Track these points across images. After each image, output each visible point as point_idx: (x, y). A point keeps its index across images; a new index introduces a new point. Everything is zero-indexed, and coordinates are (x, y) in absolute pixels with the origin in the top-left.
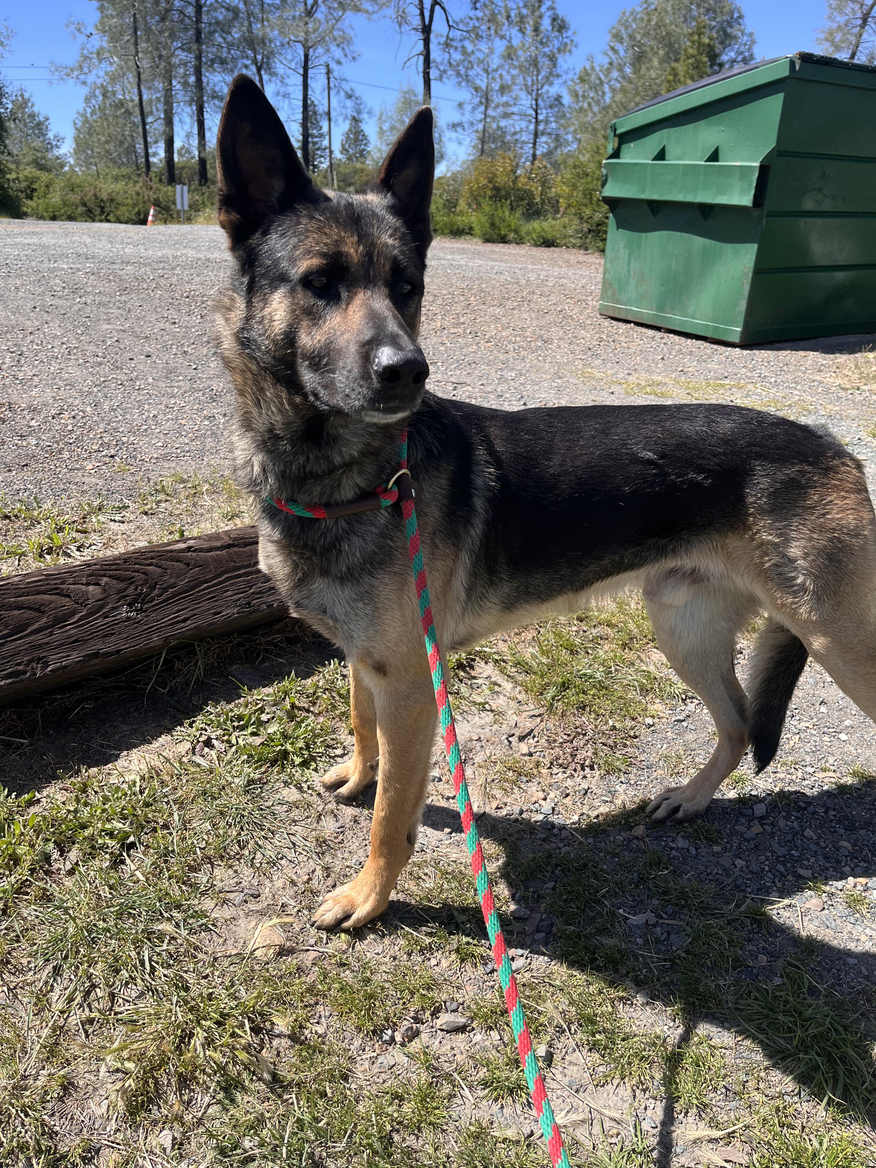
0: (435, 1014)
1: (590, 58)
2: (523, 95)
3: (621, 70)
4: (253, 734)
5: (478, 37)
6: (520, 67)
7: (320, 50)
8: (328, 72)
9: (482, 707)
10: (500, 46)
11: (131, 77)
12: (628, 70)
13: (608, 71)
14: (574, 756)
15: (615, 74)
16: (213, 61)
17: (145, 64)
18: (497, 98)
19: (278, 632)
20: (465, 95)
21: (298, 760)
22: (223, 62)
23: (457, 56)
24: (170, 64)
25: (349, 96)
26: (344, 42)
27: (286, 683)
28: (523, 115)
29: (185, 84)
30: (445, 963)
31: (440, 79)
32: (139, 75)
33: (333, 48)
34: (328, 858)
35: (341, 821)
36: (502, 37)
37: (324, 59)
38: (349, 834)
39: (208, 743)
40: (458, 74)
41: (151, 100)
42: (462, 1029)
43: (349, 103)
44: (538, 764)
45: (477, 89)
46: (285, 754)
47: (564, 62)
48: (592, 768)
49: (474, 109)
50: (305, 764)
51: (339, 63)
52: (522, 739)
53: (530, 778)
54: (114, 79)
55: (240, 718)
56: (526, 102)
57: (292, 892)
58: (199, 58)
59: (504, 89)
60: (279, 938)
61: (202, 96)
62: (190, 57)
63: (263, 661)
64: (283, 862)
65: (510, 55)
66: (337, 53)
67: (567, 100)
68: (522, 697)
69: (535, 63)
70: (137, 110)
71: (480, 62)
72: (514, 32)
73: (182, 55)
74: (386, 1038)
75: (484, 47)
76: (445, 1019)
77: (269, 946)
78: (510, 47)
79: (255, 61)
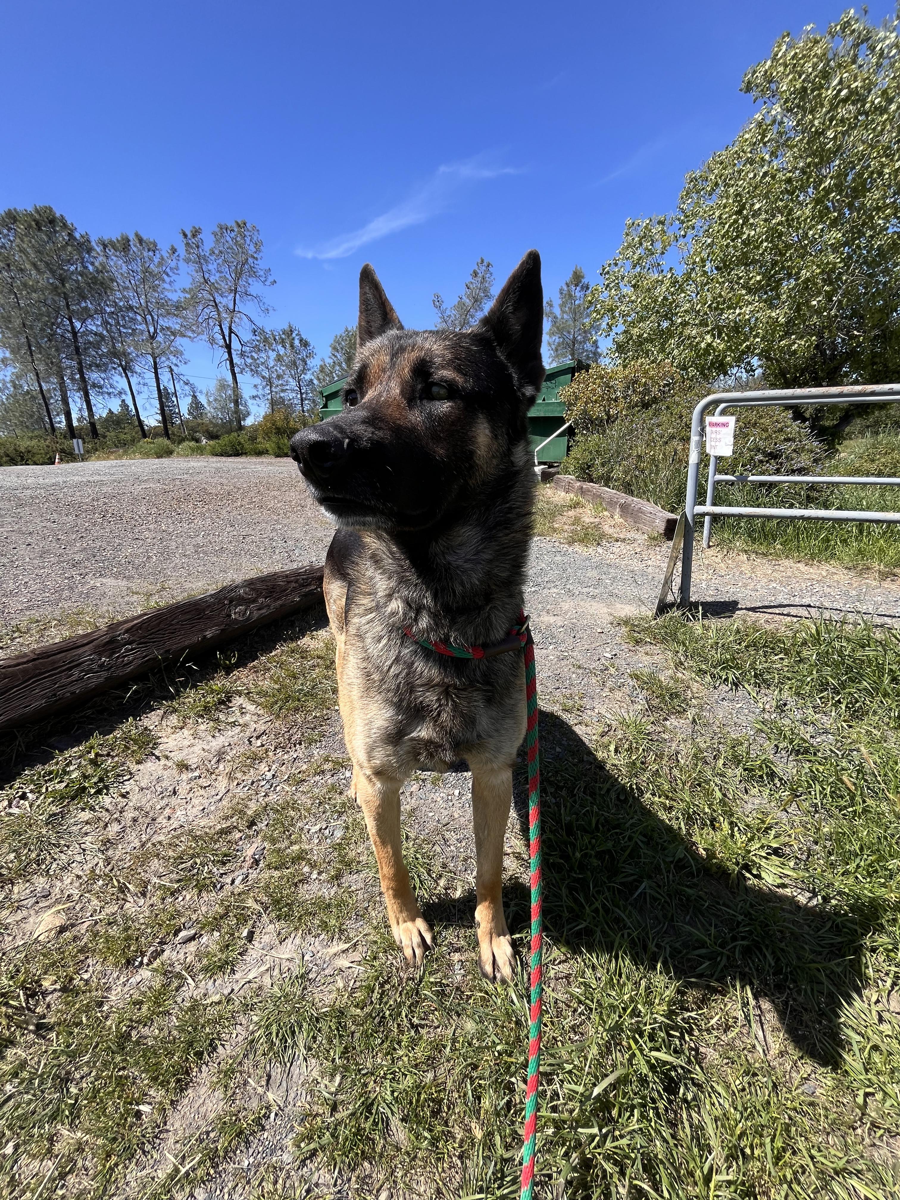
0: (176, 934)
1: (323, 360)
2: (291, 380)
3: (340, 366)
4: (59, 783)
5: (259, 350)
6: (286, 366)
7: (163, 359)
8: (171, 370)
9: (234, 724)
10: (273, 355)
11: (32, 376)
12: (344, 365)
13: (334, 366)
14: (289, 739)
15: (338, 368)
16: (90, 366)
17: (41, 368)
18: (276, 382)
19: (89, 708)
20: (257, 380)
21: (93, 791)
22: (98, 366)
23: (249, 361)
24: (60, 367)
25: (187, 384)
26: (178, 353)
27: (92, 741)
28: (293, 390)
29: (73, 379)
30: (188, 897)
31: (241, 373)
32: (37, 375)
33: (171, 357)
34: (110, 853)
35: (123, 823)
36: (273, 350)
37: (167, 363)
38: (128, 830)
39: (24, 797)
40: (252, 370)
41: (49, 390)
42: (192, 938)
43: (187, 387)
44: (267, 751)
45: (264, 377)
46: (84, 789)
47: (311, 362)
48: (300, 744)
49: (264, 388)
50: (99, 792)
51: (176, 365)
52: (258, 738)
53: (261, 760)
54: (19, 377)
55: (51, 773)
56: (293, 383)
57: (77, 884)
58: (80, 363)
59: (279, 377)
60: (60, 920)
61: (86, 386)
62: (74, 363)
63: (77, 730)
64: (74, 865)
65: (279, 358)
66: (174, 360)
67: (316, 382)
68: (261, 712)
69: (294, 363)
70: (40, 396)
71: (263, 363)
72: (280, 347)
73: (66, 363)
74: (137, 963)
75: (263, 355)
76: (183, 934)
77: (51, 930)
78: (279, 355)
79: (121, 365)
